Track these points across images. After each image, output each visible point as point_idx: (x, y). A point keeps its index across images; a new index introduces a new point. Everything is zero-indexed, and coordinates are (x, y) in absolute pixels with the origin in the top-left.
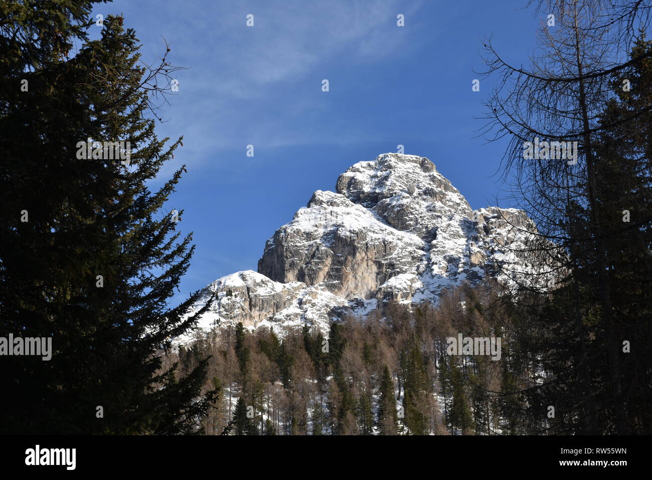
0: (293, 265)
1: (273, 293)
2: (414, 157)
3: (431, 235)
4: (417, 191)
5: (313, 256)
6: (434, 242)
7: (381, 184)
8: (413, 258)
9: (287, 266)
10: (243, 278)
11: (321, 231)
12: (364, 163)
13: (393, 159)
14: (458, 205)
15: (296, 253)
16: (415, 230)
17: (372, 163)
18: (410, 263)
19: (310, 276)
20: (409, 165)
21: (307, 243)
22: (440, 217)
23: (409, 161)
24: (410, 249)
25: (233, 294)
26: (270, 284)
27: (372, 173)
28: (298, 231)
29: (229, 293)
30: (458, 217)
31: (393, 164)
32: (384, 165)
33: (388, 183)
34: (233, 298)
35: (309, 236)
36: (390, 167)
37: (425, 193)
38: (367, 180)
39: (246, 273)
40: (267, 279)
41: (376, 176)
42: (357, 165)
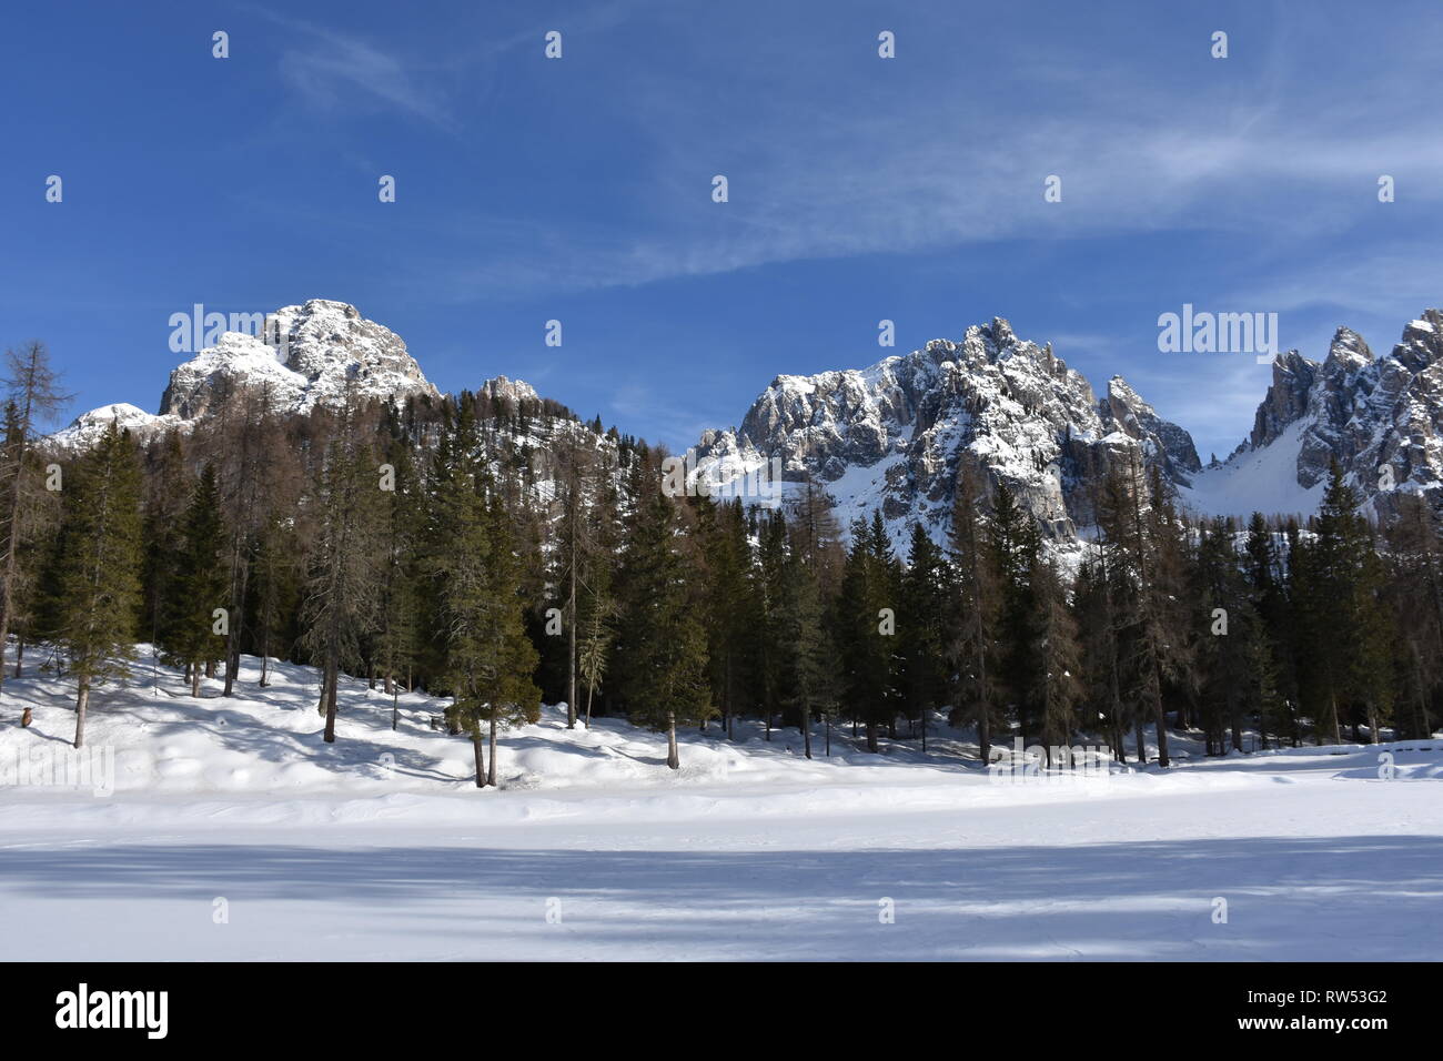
0: (178, 399)
1: (142, 424)
2: (340, 304)
3: (315, 377)
4: (327, 335)
5: (197, 392)
6: (314, 384)
7: (297, 328)
8: (291, 397)
9: (173, 400)
10: (114, 410)
11: (211, 370)
12: (292, 308)
13: (317, 305)
14: (367, 349)
15: (183, 389)
16: (305, 372)
17: (299, 308)
18: (285, 402)
19: (191, 410)
20: (334, 311)
21: (194, 380)
22: (333, 361)
23: (335, 307)
24: (291, 389)
25: (97, 424)
26: (140, 417)
27: (296, 317)
28: (187, 370)
29: (92, 424)
30: (350, 362)
31: (315, 310)
32: (308, 311)
33: (302, 327)
34: (96, 428)
35: (198, 374)
36: (312, 312)
37: (333, 338)
38: (289, 324)
39: (118, 406)
40: (139, 411)
41: (298, 320)
42: (285, 309)
